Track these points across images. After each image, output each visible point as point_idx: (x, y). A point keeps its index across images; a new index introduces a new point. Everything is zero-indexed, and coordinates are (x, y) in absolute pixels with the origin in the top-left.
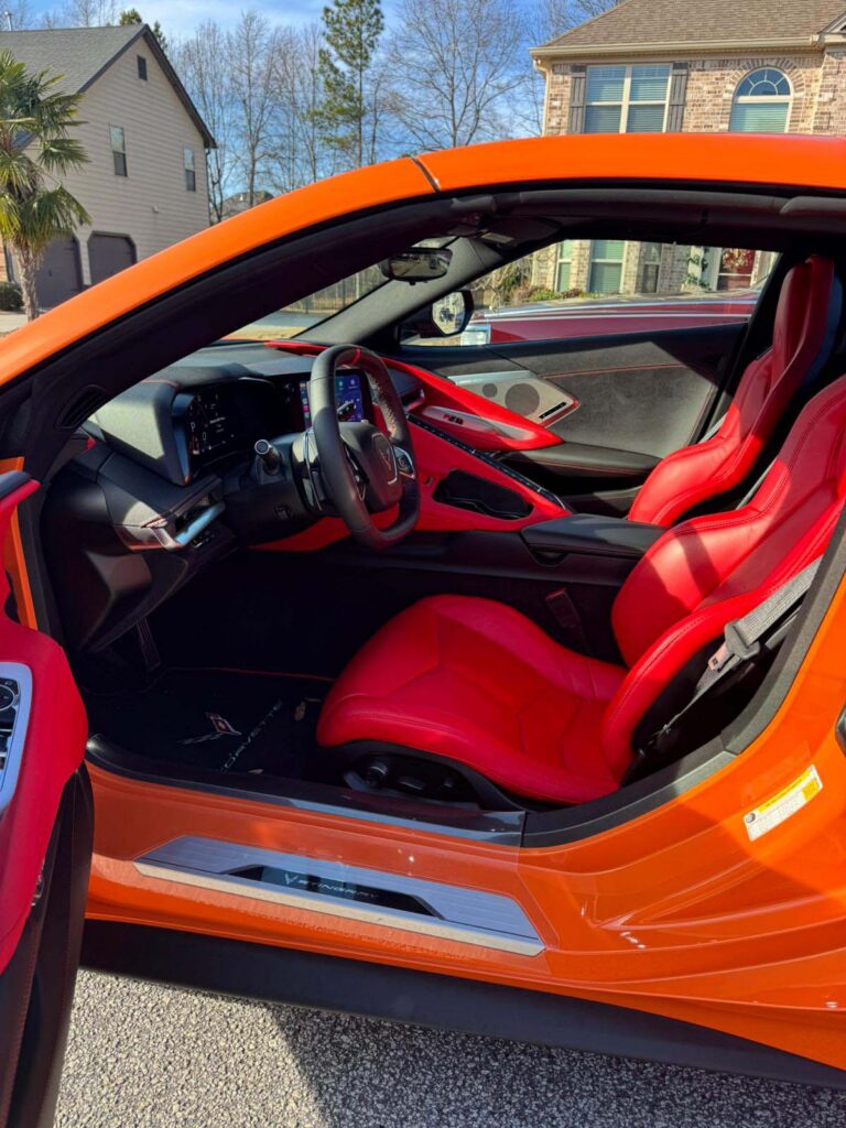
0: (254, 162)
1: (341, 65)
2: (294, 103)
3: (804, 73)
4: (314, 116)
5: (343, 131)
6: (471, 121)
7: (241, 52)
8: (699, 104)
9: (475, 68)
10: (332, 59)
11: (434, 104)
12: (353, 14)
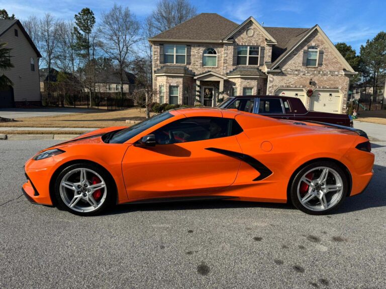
0: (50, 60)
1: (81, 32)
2: (65, 42)
3: (220, 49)
4: (72, 47)
5: (82, 52)
6: (125, 50)
7: (45, 26)
8: (194, 55)
9: (126, 36)
10: (78, 30)
11: (113, 45)
12: (85, 17)
